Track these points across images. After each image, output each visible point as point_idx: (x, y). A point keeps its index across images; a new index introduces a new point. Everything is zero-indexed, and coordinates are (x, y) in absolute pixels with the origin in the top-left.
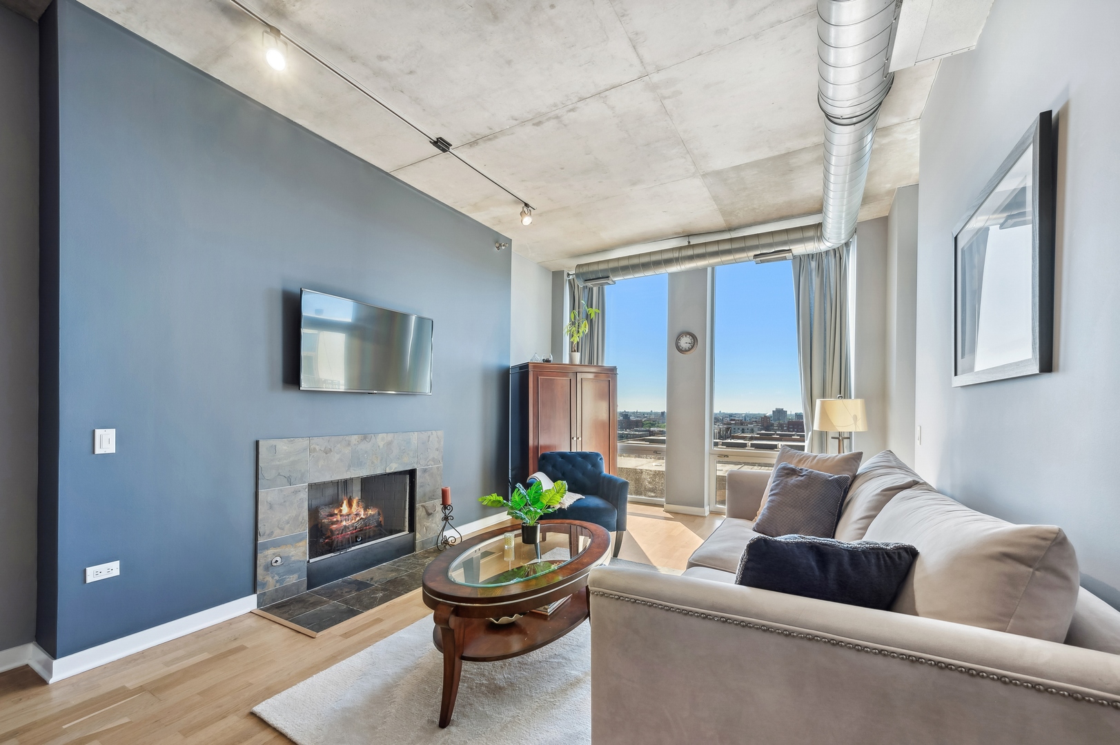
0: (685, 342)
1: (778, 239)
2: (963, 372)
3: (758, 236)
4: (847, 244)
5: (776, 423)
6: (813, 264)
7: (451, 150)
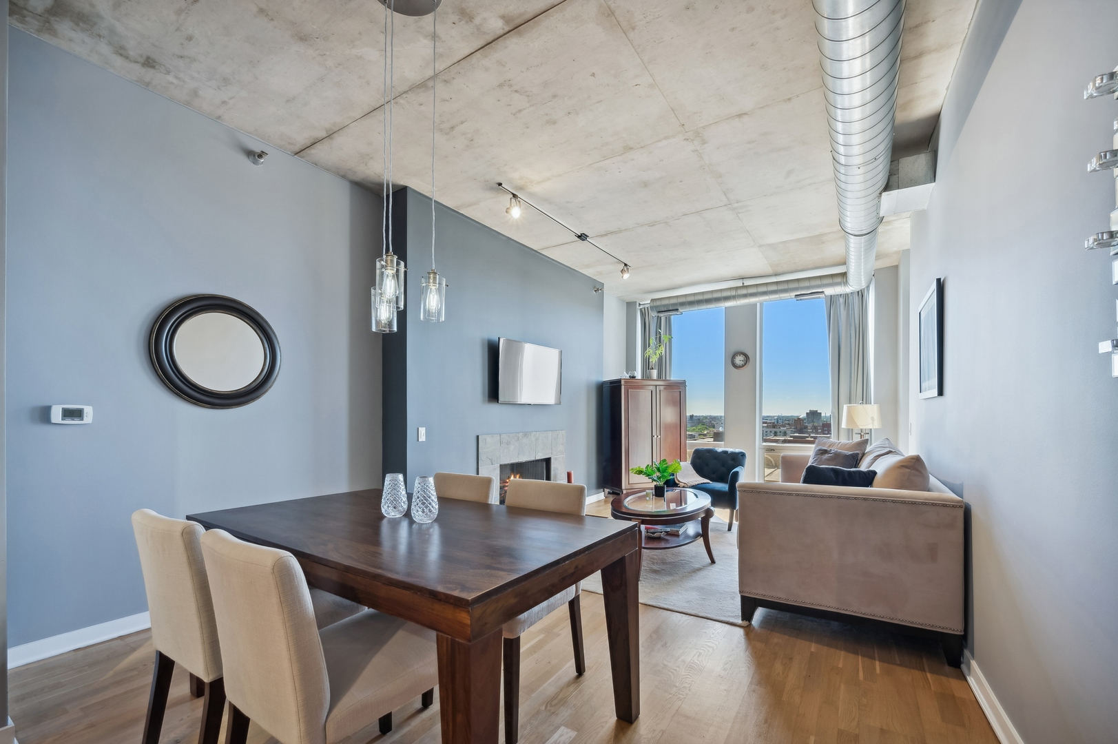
0: (739, 360)
1: (813, 283)
2: (926, 390)
3: (798, 280)
4: (868, 287)
5: (810, 426)
6: (842, 300)
7: (588, 239)
